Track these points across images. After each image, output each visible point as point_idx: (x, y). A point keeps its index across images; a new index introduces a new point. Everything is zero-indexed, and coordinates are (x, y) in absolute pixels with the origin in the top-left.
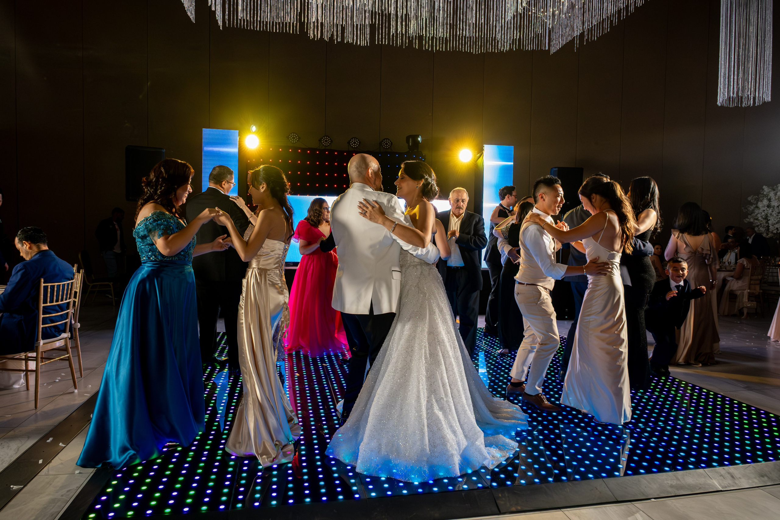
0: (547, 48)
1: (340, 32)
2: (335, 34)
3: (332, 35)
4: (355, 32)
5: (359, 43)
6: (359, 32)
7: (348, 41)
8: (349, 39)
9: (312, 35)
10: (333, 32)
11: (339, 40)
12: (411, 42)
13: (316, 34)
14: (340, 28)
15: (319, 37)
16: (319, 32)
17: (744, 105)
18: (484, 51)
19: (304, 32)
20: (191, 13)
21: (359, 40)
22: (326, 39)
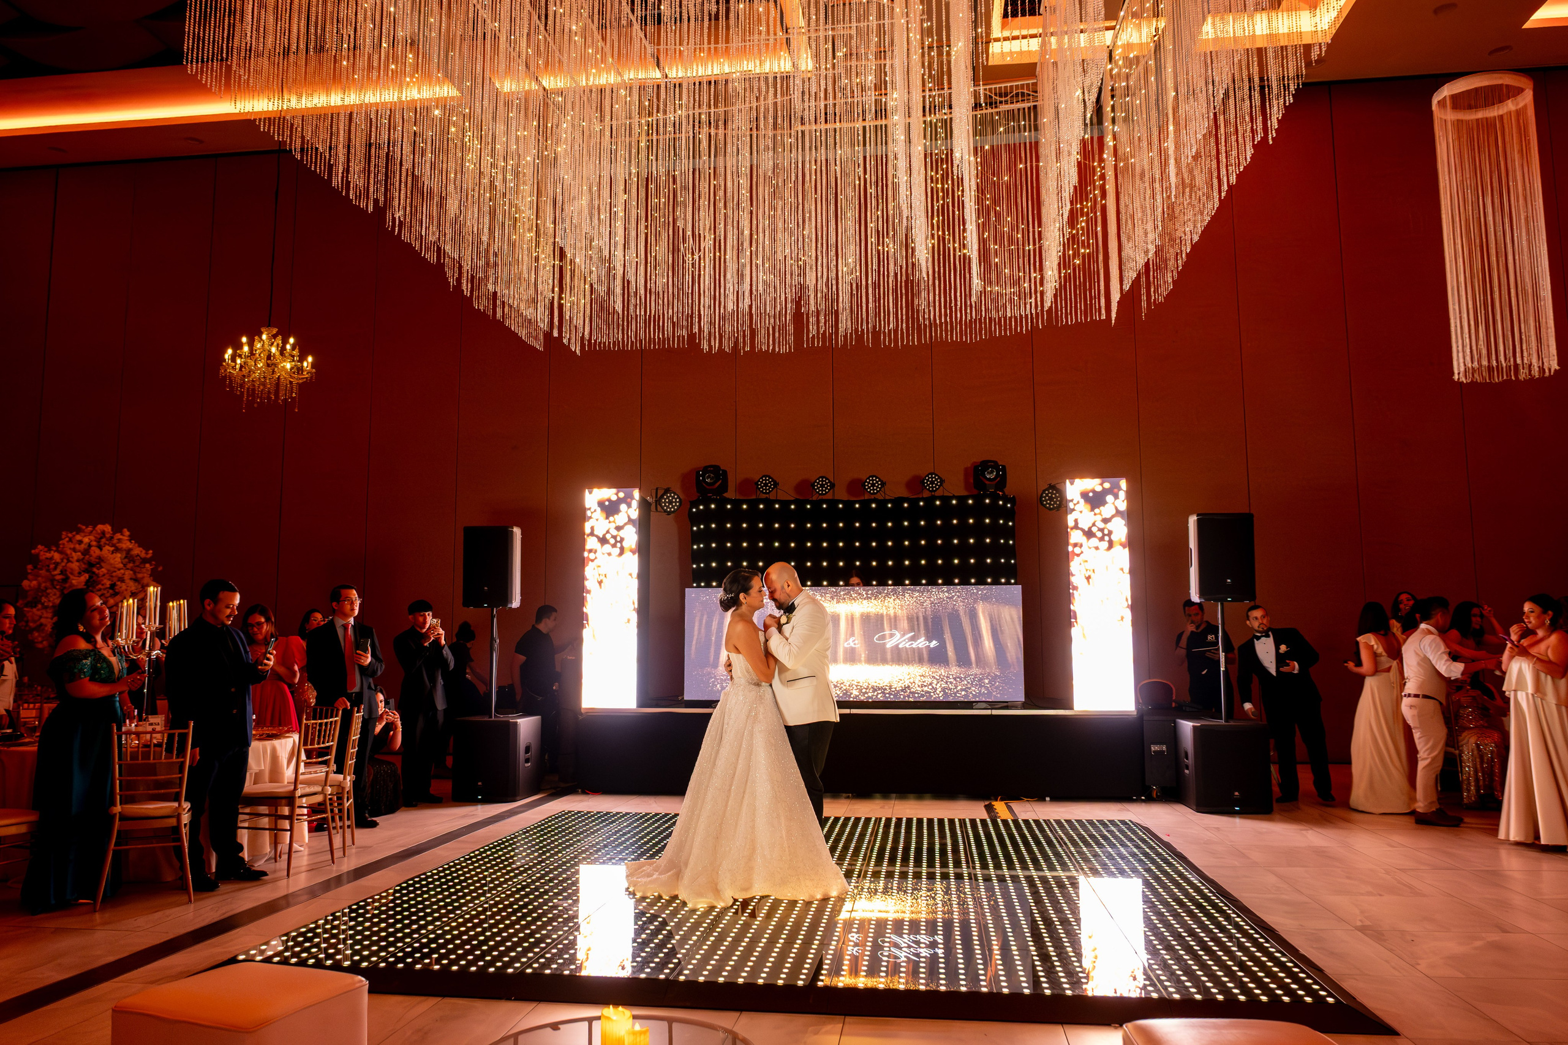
0: (1104, 317)
1: (747, 340)
2: (741, 340)
3: (736, 343)
5: (777, 350)
6: (777, 335)
7: (761, 348)
8: (763, 343)
9: (706, 347)
10: (738, 337)
11: (748, 349)
12: (859, 338)
13: (713, 344)
16: (717, 341)
17: (1522, 377)
18: (986, 336)
19: (694, 345)
20: (536, 338)
21: (777, 345)
22: (727, 350)
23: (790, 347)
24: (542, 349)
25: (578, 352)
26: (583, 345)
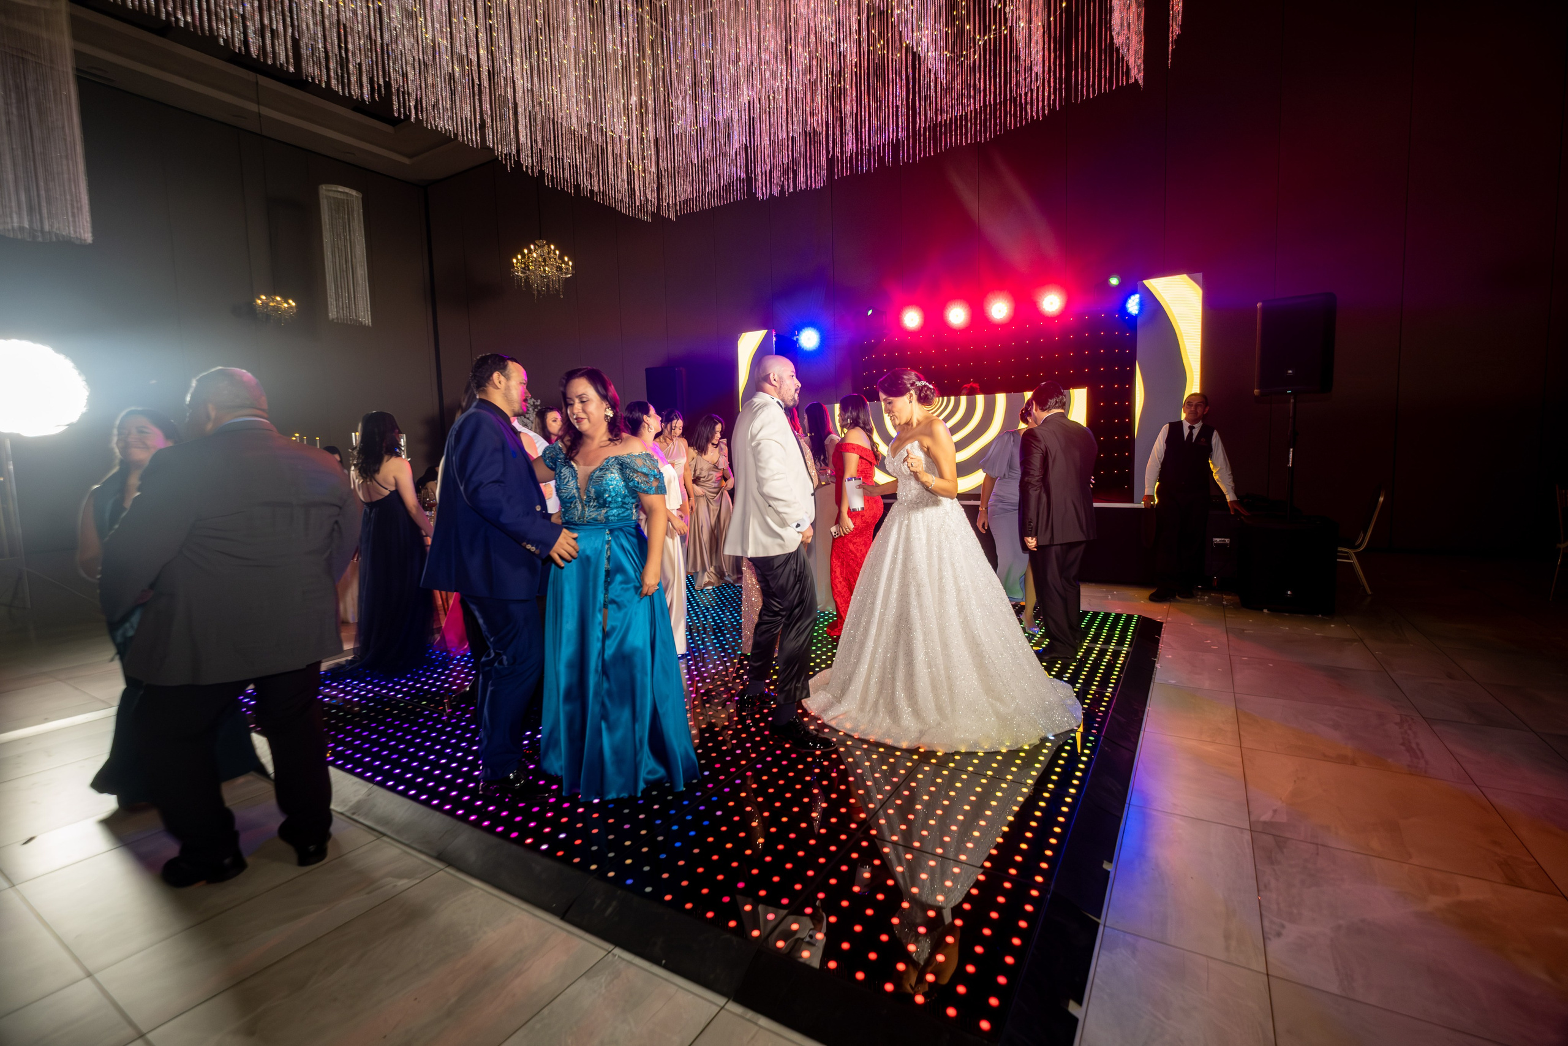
1: (791, 181)
2: (786, 183)
3: (783, 187)
4: (809, 172)
5: (813, 187)
7: (801, 188)
8: (801, 185)
9: (760, 196)
11: (791, 190)
12: (881, 160)
13: (764, 189)
14: (791, 175)
15: (768, 191)
19: (752, 194)
21: (813, 182)
22: (776, 194)
23: (824, 181)
24: (650, 220)
25: (673, 217)
26: (676, 211)
